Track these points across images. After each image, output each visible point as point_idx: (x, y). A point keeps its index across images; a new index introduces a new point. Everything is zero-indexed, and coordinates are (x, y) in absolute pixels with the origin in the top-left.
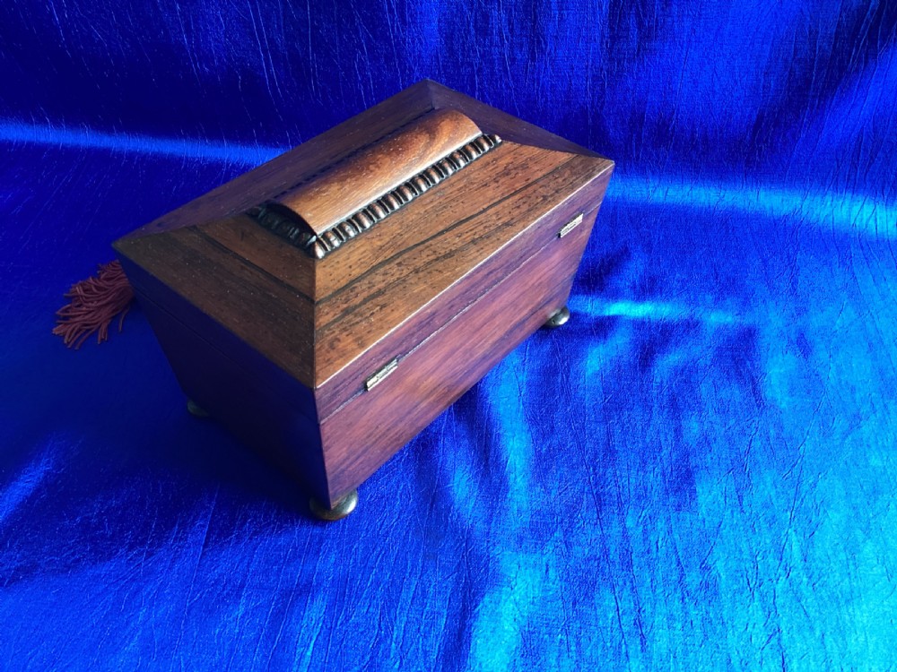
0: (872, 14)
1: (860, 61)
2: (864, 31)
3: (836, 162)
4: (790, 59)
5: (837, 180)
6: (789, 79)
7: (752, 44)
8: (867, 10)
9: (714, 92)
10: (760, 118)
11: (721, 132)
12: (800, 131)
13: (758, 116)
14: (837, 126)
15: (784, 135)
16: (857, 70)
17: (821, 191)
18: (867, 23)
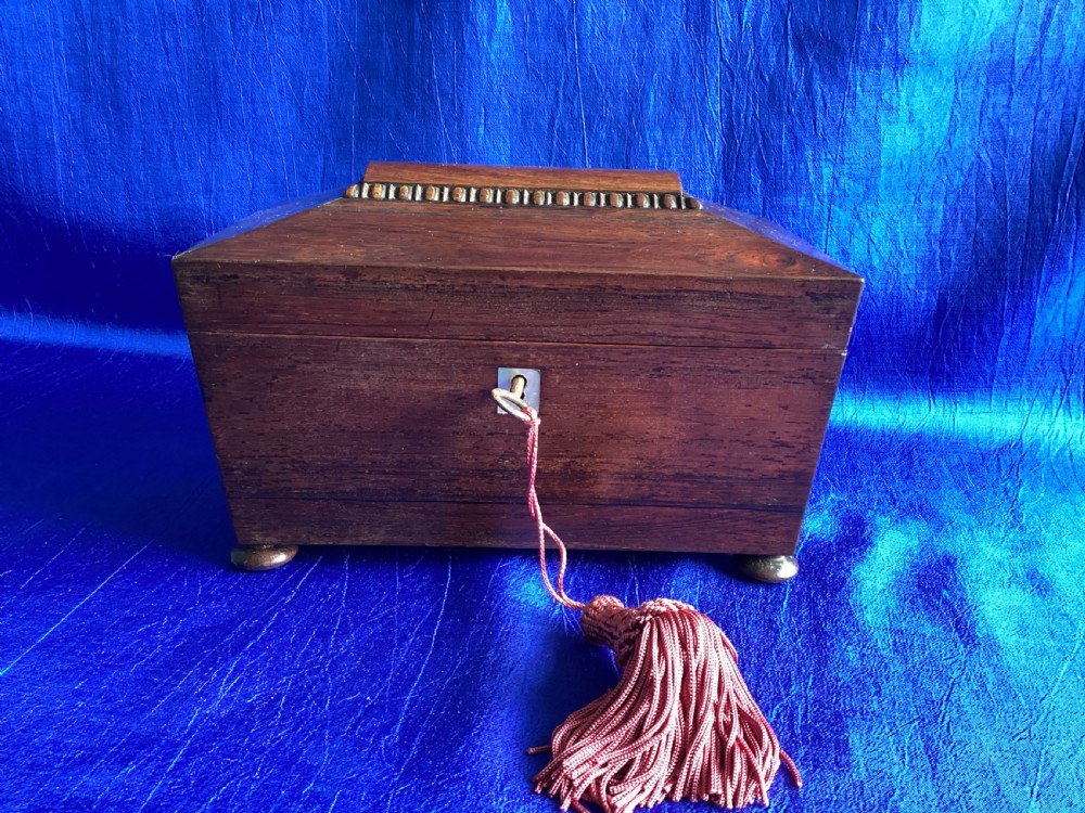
0: (1075, 155)
1: (1069, 220)
2: (1068, 178)
3: (1062, 375)
4: (973, 220)
5: (1068, 402)
6: (975, 248)
7: (918, 200)
8: (1068, 151)
9: (871, 267)
10: (942, 303)
11: (889, 327)
12: (1001, 324)
13: (939, 302)
14: (1055, 317)
15: (980, 329)
16: (1068, 231)
17: (1047, 416)
18: (1071, 167)
